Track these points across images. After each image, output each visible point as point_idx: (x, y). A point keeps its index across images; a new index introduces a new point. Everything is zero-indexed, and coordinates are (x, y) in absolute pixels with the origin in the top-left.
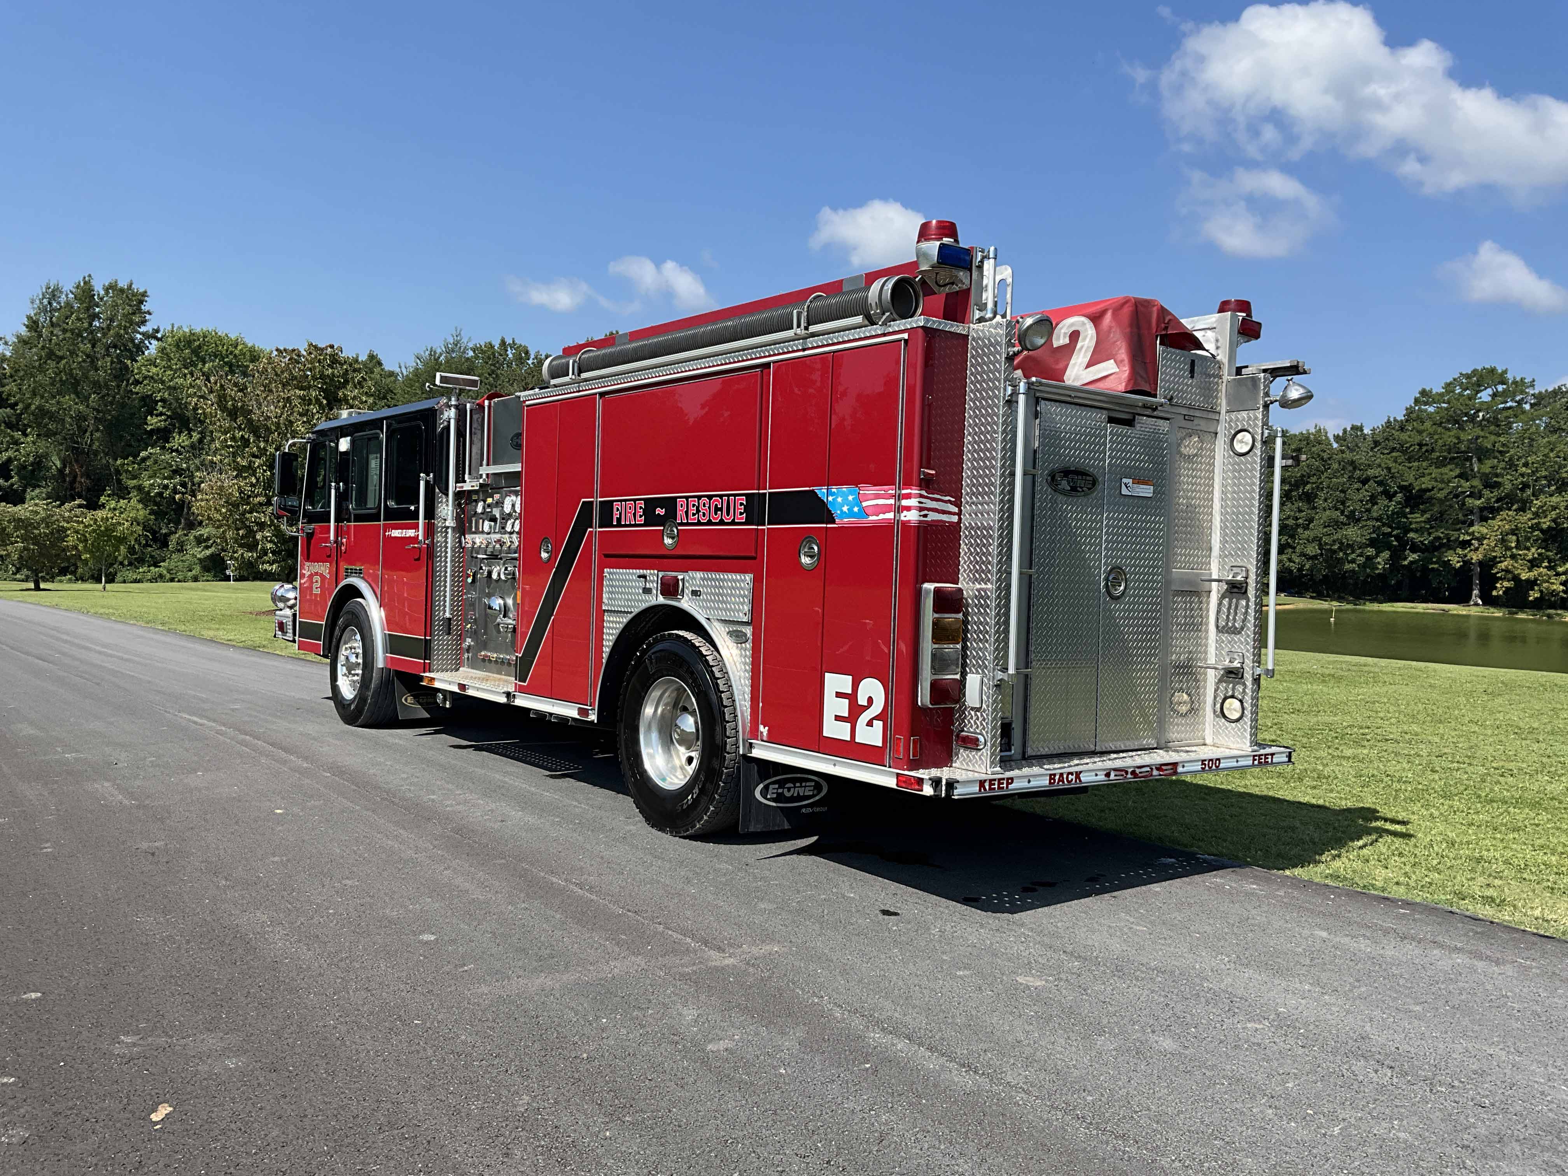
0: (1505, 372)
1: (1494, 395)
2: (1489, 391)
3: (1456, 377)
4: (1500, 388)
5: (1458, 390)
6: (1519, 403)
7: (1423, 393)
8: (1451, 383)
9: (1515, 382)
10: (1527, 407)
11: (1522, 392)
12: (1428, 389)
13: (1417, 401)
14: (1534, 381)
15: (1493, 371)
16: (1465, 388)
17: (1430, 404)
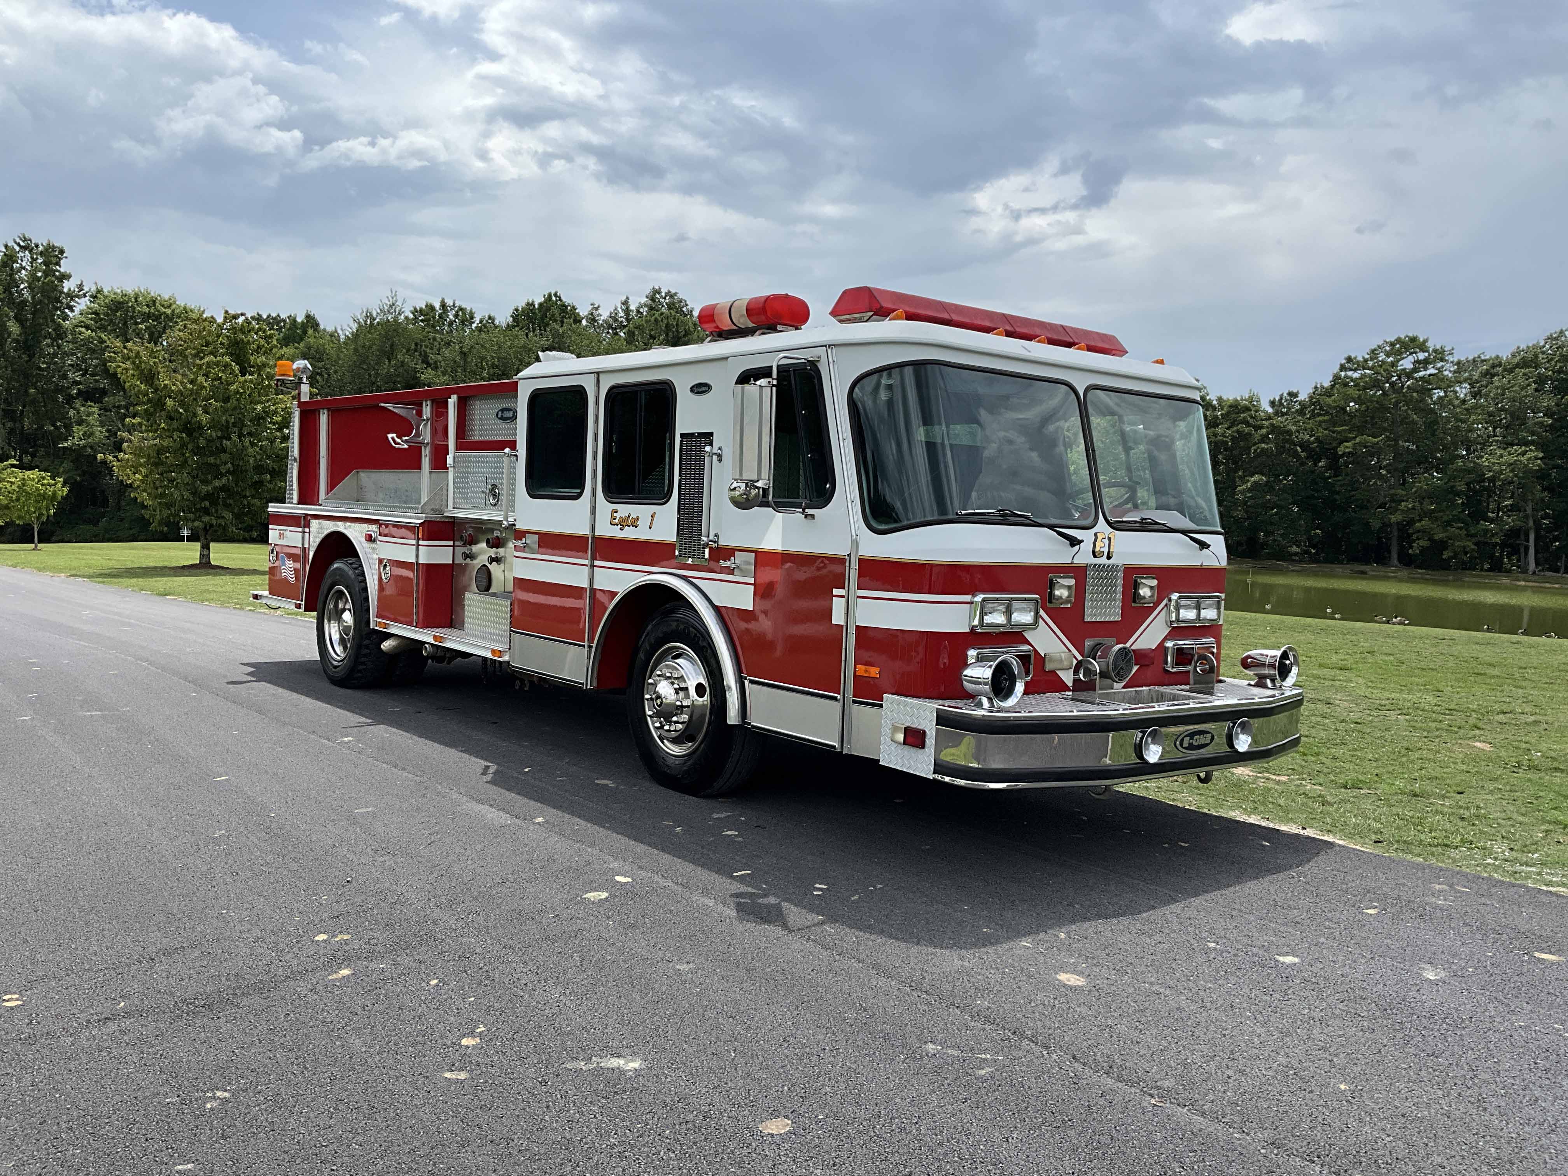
0: (1426, 340)
1: (1417, 362)
2: (1411, 359)
3: (1380, 344)
7: (1349, 360)
8: (1375, 350)
9: (1435, 351)
10: (1447, 374)
11: (1442, 360)
12: (1353, 355)
13: (1343, 368)
14: (1453, 349)
15: (1413, 340)
16: (1388, 355)
17: (1355, 370)
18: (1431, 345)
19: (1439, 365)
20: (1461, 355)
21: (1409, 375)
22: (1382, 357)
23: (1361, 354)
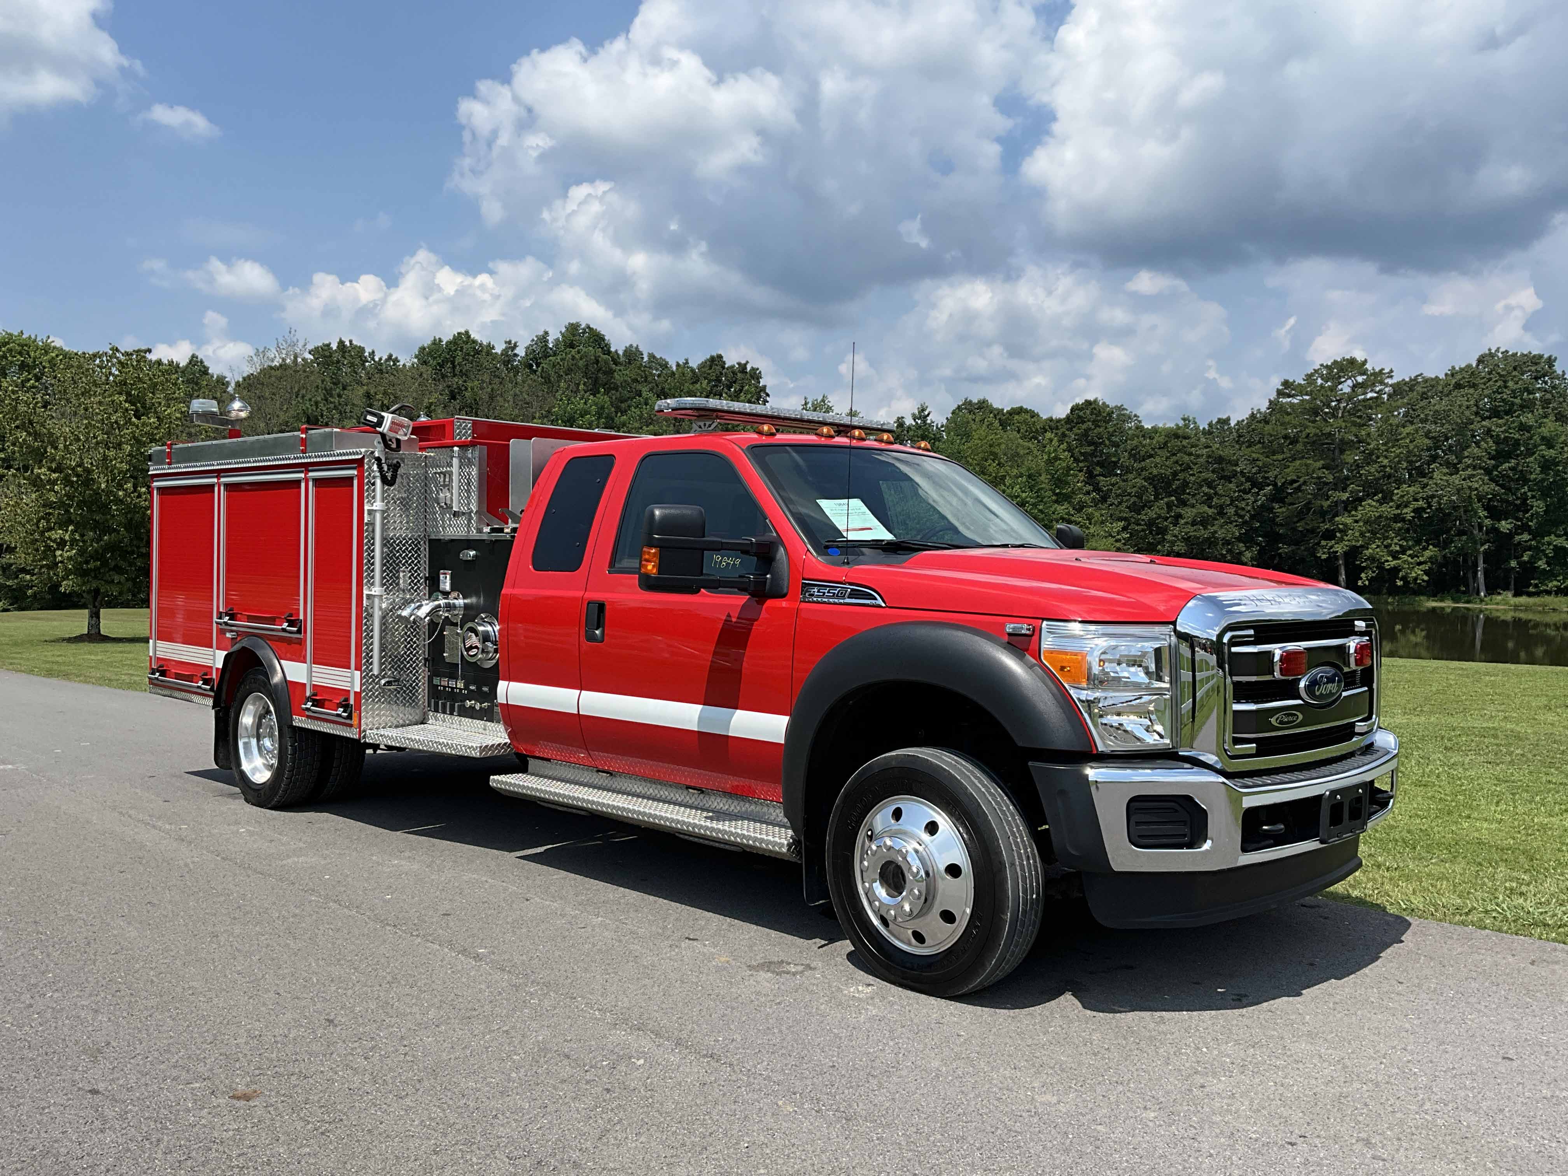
1: (1354, 387)
2: (1349, 382)
3: (1317, 367)
4: (1360, 379)
5: (1320, 381)
6: (1379, 393)
7: (1286, 384)
8: (1312, 375)
9: (1375, 374)
10: (1385, 396)
11: (1382, 383)
12: (1291, 380)
13: (1280, 393)
14: (1392, 371)
15: (1352, 362)
16: (1325, 378)
17: (1293, 396)
18: (1369, 367)
19: (1378, 387)
20: (1401, 375)
21: (1350, 398)
23: (1297, 379)
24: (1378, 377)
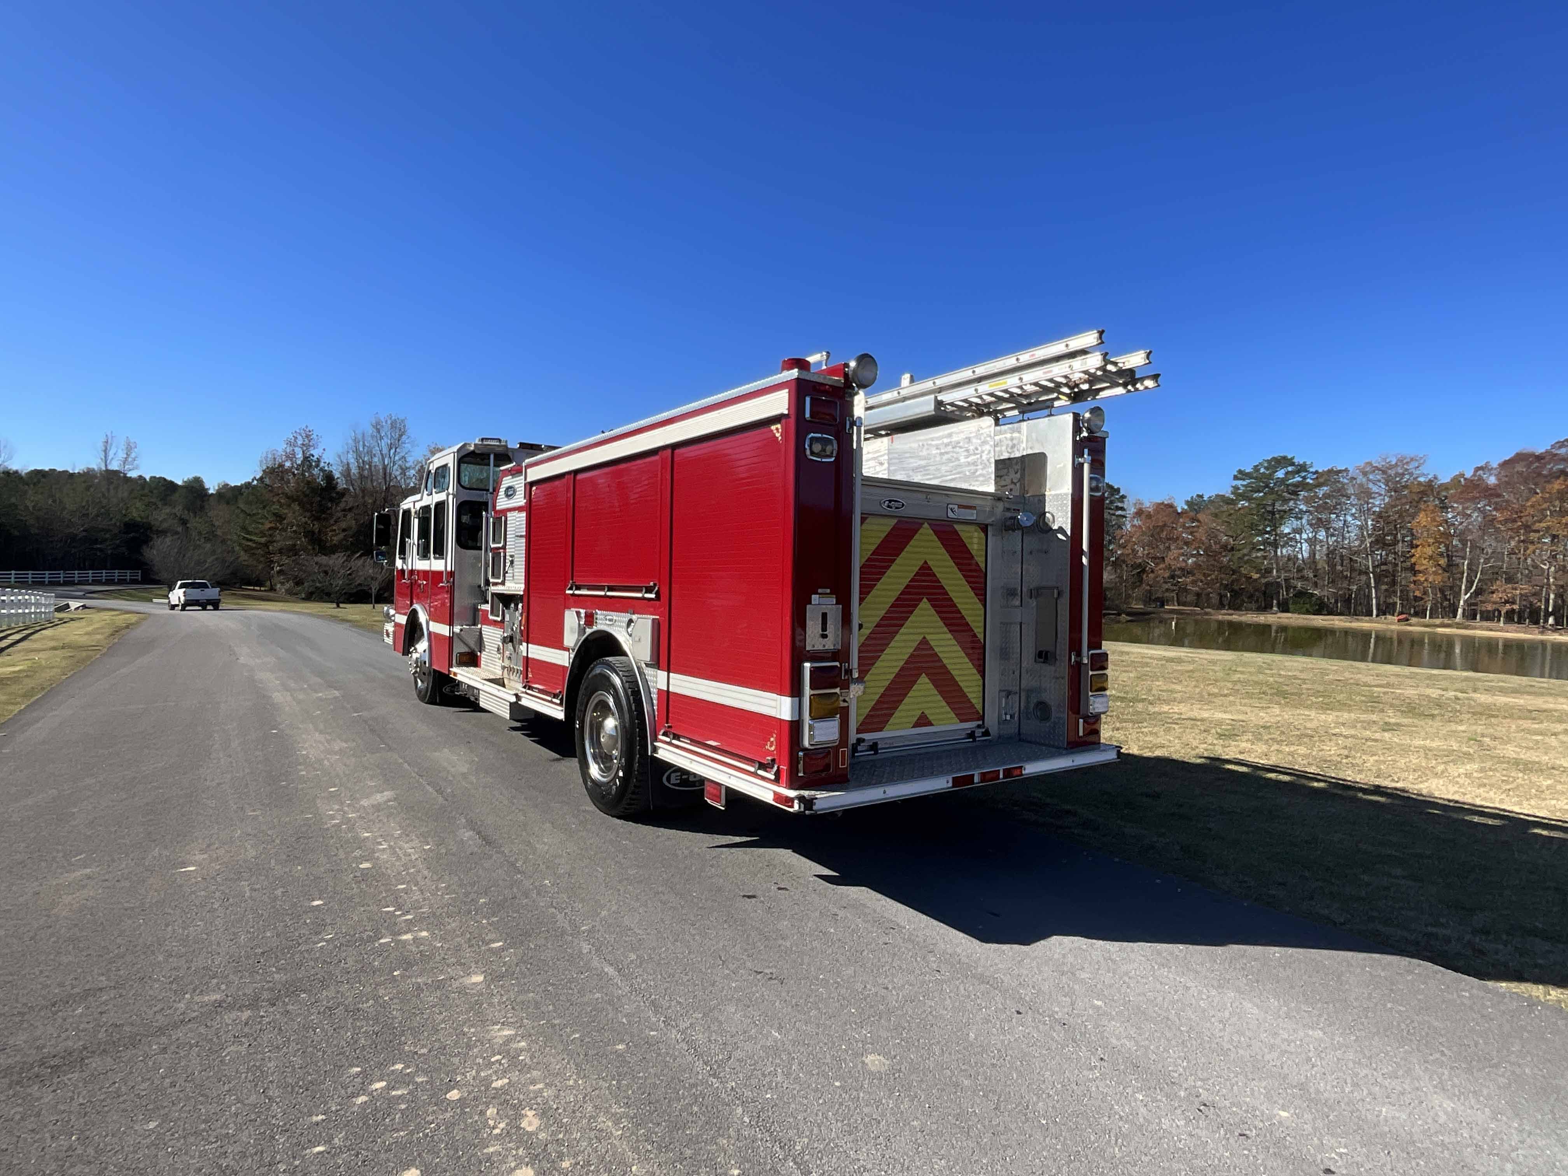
0: (1293, 458)
1: (1287, 473)
2: (1283, 471)
3: (1261, 462)
4: (1290, 469)
6: (1304, 478)
7: (1240, 472)
8: (1256, 466)
9: (1300, 465)
10: (1310, 480)
11: (1305, 471)
12: (1243, 470)
13: (1236, 478)
14: (1313, 464)
15: (1284, 458)
16: (1266, 468)
17: (1244, 480)
18: (1296, 461)
19: (1303, 474)
20: (1321, 467)
21: (1282, 481)
22: (1262, 470)
23: (1249, 470)
24: (1302, 468)
